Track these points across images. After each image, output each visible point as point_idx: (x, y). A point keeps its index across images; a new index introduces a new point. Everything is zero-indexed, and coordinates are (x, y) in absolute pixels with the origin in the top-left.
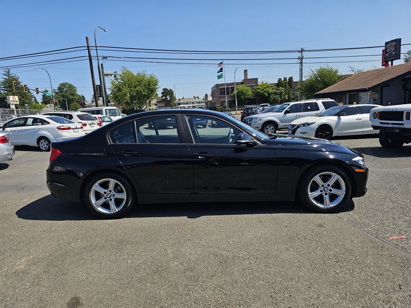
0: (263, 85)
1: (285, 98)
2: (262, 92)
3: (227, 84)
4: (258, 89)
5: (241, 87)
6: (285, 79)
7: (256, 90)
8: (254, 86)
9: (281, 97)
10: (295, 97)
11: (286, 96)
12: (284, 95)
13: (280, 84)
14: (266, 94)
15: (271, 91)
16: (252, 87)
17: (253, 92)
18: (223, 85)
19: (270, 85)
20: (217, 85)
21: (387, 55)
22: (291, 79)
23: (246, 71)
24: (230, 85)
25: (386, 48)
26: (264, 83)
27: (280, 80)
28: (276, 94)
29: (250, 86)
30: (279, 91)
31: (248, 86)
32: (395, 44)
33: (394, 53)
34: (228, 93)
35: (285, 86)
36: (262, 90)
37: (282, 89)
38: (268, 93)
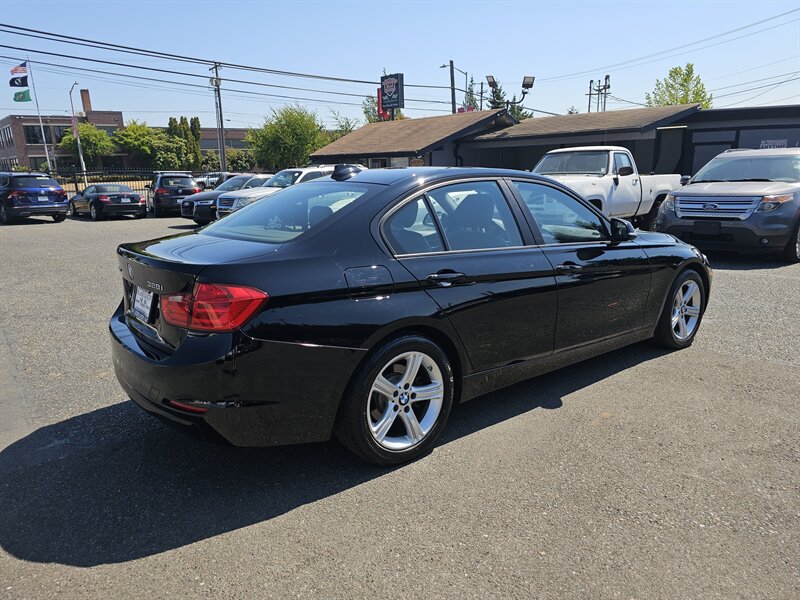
0: (136, 128)
1: (187, 160)
2: (136, 143)
3: (45, 119)
4: (126, 136)
5: (83, 129)
6: (183, 120)
7: (122, 140)
8: (114, 128)
9: (179, 159)
10: (207, 160)
11: (191, 157)
12: (186, 155)
13: (173, 129)
14: (146, 148)
15: (156, 143)
16: (110, 130)
17: (115, 142)
18: (35, 119)
19: (152, 131)
20: (13, 117)
21: (385, 98)
22: (195, 121)
23: (85, 93)
24: (52, 121)
25: (383, 86)
26: (139, 124)
27: (172, 121)
28: (168, 150)
29: (104, 128)
30: (175, 145)
31: (99, 128)
32: (396, 81)
33: (395, 96)
34: (49, 141)
35: (186, 135)
36: (136, 139)
37: (180, 141)
38: (151, 148)
